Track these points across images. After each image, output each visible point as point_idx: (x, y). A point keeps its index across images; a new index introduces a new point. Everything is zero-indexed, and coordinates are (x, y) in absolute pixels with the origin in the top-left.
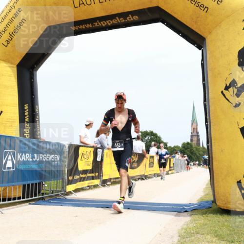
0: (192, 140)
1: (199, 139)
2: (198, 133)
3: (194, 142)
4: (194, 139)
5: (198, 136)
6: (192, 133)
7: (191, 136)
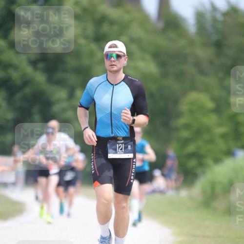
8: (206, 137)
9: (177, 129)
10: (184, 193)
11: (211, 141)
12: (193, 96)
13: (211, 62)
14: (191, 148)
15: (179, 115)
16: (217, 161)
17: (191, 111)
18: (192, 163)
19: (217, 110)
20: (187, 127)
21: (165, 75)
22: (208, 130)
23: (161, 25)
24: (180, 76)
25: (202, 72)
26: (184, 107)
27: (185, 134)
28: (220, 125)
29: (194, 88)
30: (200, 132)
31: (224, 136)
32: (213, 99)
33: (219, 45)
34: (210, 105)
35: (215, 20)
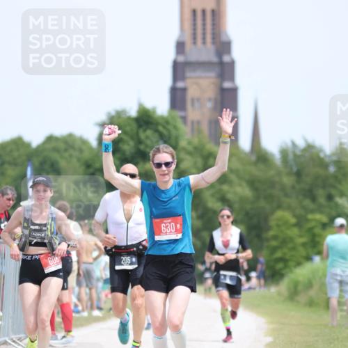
0: (178, 98)
1: (234, 91)
2: (224, 47)
3: (193, 114)
4: (192, 92)
5: (225, 70)
6: (180, 47)
7: (179, 70)
8: (290, 245)
9: (268, 240)
10: (273, 289)
11: (294, 249)
12: (279, 214)
13: (293, 187)
14: (278, 254)
15: (269, 228)
16: (299, 264)
17: (278, 226)
18: (280, 266)
19: (298, 225)
20: (275, 237)
21: (257, 198)
22: (291, 239)
23: (253, 158)
24: (270, 198)
25: (286, 195)
26: (273, 222)
27: (274, 243)
28: (301, 236)
29: (279, 207)
30: (285, 242)
31: (304, 245)
32: (295, 216)
33: (299, 174)
34: (293, 221)
35: (295, 155)
